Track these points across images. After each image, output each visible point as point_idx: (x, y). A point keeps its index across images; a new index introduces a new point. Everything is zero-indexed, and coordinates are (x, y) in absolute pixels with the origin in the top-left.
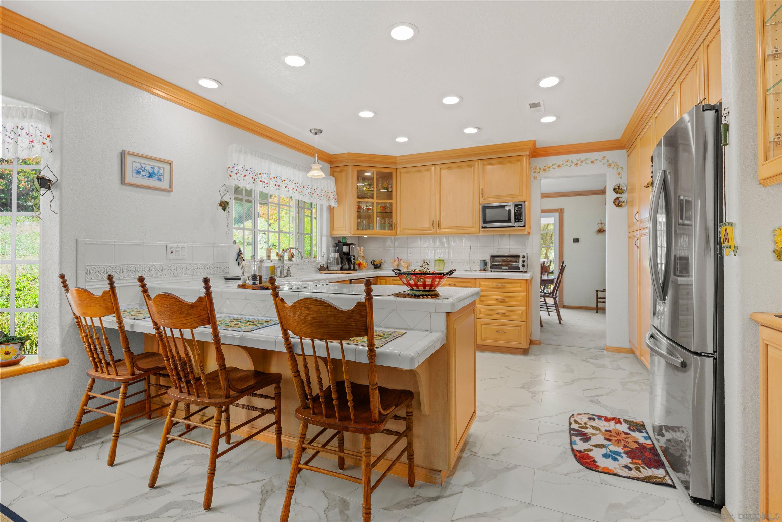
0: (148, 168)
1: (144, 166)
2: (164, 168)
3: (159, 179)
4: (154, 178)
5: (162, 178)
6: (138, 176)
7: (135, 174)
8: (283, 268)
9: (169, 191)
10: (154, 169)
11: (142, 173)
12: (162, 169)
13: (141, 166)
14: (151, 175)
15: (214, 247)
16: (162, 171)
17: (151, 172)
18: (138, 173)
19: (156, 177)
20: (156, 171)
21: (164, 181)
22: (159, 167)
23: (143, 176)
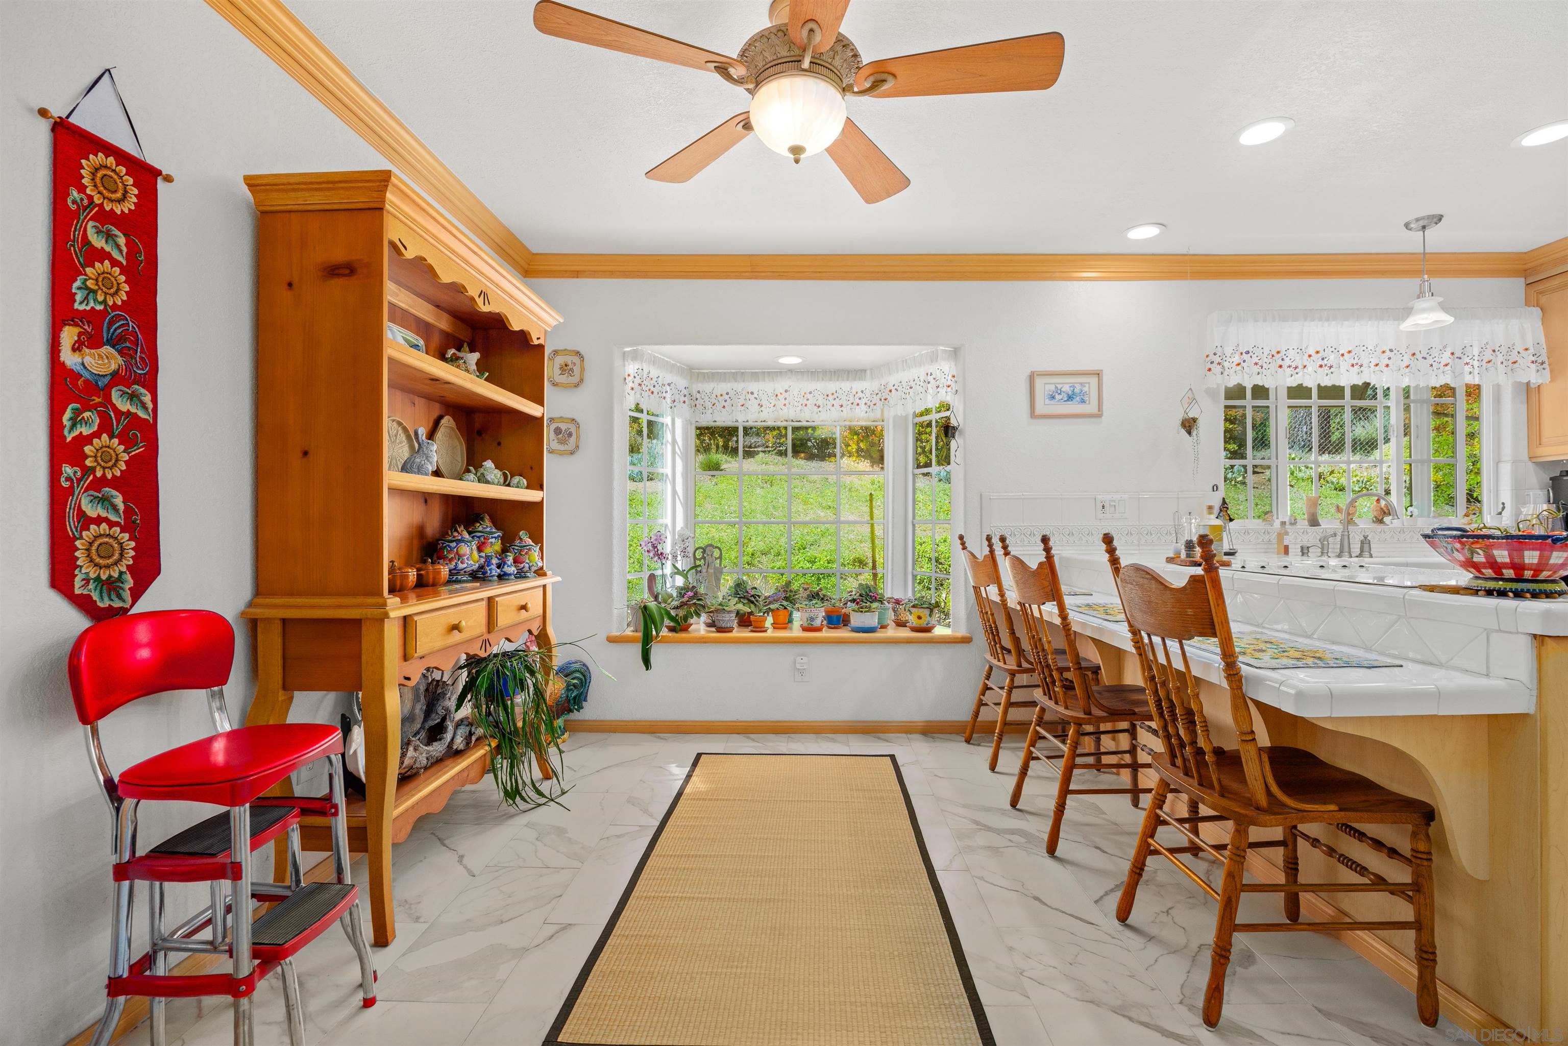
0: (1066, 388)
1: (1059, 386)
2: (1089, 383)
3: (1083, 401)
4: (1074, 401)
5: (1086, 398)
6: (1052, 402)
7: (1047, 401)
8: (1346, 538)
9: (1099, 416)
10: (1074, 387)
11: (1058, 397)
12: (1087, 385)
13: (1056, 387)
14: (1070, 398)
15: (1178, 498)
16: (1086, 389)
17: (1070, 393)
18: (1053, 397)
19: (1078, 398)
20: (1077, 390)
21: (1089, 404)
22: (1081, 384)
23: (1059, 400)
